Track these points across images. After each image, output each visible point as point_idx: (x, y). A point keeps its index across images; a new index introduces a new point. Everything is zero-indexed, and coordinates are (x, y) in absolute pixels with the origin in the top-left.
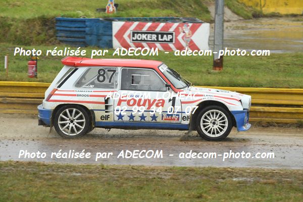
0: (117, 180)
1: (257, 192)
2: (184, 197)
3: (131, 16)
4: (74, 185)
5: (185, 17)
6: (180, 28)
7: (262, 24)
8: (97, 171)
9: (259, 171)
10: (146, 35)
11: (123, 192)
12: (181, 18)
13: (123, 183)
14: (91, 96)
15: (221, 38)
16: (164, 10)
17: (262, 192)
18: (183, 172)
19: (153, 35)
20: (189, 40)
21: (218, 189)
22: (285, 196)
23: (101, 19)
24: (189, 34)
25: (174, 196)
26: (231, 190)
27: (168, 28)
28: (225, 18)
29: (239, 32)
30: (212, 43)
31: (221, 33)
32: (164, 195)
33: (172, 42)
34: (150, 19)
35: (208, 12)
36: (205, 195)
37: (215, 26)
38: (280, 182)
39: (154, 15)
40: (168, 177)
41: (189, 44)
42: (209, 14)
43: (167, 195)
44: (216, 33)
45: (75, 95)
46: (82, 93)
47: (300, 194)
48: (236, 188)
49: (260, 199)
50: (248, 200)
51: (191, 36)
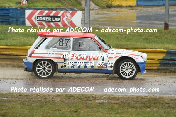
0: (28, 102)
1: (110, 108)
2: (67, 111)
3: (37, 7)
4: (3, 105)
5: (68, 7)
6: (65, 14)
7: (112, 12)
8: (17, 97)
9: (111, 97)
10: (45, 18)
11: (32, 109)
12: (65, 8)
13: (32, 104)
15: (89, 20)
16: (55, 3)
17: (113, 108)
18: (67, 97)
19: (49, 18)
20: (70, 21)
21: (87, 107)
22: (126, 111)
23: (18, 8)
24: (70, 17)
25: (62, 111)
26: (94, 108)
27: (58, 13)
28: (91, 8)
29: (98, 16)
31: (89, 16)
32: (56, 110)
33: (60, 22)
34: (47, 8)
35: (81, 4)
36: (79, 110)
37: (85, 12)
38: (123, 102)
39: (50, 6)
40: (58, 100)
41: (70, 23)
42: (82, 6)
43: (58, 111)
44: (85, 17)
46: (50, 52)
47: (134, 110)
48: (97, 106)
49: (111, 112)
50: (104, 113)
51: (71, 19)
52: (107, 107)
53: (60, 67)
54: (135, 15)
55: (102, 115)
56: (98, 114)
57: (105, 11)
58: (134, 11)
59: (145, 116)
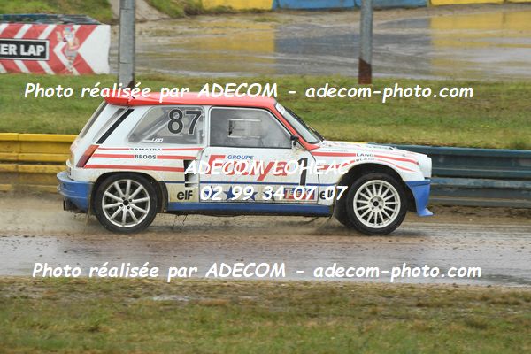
1: (196, 320)
2: (67, 330)
5: (67, 13)
6: (59, 34)
7: (202, 27)
9: (199, 284)
12: (60, 16)
14: (160, 157)
15: (131, 51)
17: (204, 319)
18: (65, 286)
19: (11, 46)
20: (74, 54)
21: (127, 315)
22: (244, 327)
24: (74, 45)
26: (150, 317)
27: (37, 32)
28: (138, 17)
29: (161, 40)
30: (114, 59)
31: (131, 42)
32: (33, 326)
33: (44, 57)
34: (5, 17)
35: (106, 5)
36: (103, 326)
37: (120, 29)
38: (234, 302)
39: (11, 10)
40: (38, 296)
41: (75, 62)
42: (109, 10)
43: (38, 327)
44: (121, 42)
45: (131, 157)
46: (143, 153)
47: (270, 323)
48: (158, 313)
49: (200, 332)
50: (180, 334)
51: (78, 48)
52: (187, 316)
53: (173, 198)
54: (273, 37)
55: (172, 342)
56: (159, 338)
57: (180, 27)
58: (267, 25)
59: (302, 341)
